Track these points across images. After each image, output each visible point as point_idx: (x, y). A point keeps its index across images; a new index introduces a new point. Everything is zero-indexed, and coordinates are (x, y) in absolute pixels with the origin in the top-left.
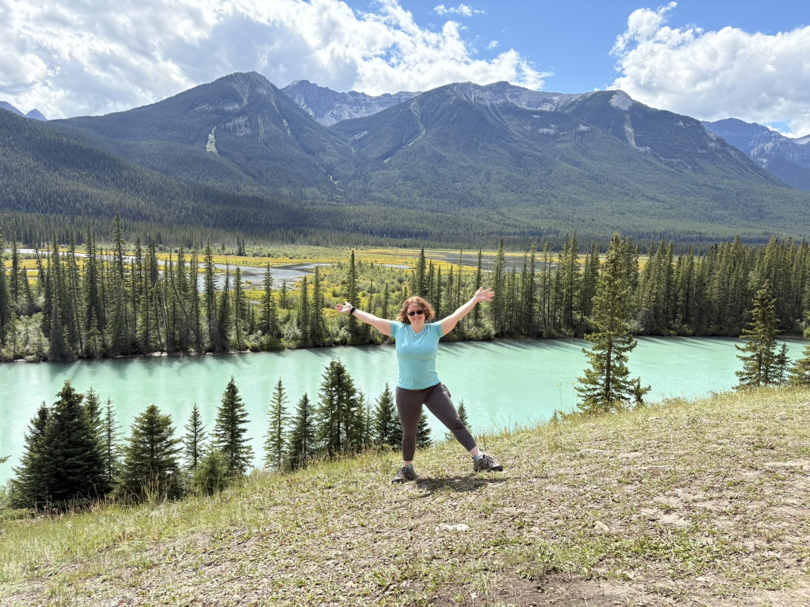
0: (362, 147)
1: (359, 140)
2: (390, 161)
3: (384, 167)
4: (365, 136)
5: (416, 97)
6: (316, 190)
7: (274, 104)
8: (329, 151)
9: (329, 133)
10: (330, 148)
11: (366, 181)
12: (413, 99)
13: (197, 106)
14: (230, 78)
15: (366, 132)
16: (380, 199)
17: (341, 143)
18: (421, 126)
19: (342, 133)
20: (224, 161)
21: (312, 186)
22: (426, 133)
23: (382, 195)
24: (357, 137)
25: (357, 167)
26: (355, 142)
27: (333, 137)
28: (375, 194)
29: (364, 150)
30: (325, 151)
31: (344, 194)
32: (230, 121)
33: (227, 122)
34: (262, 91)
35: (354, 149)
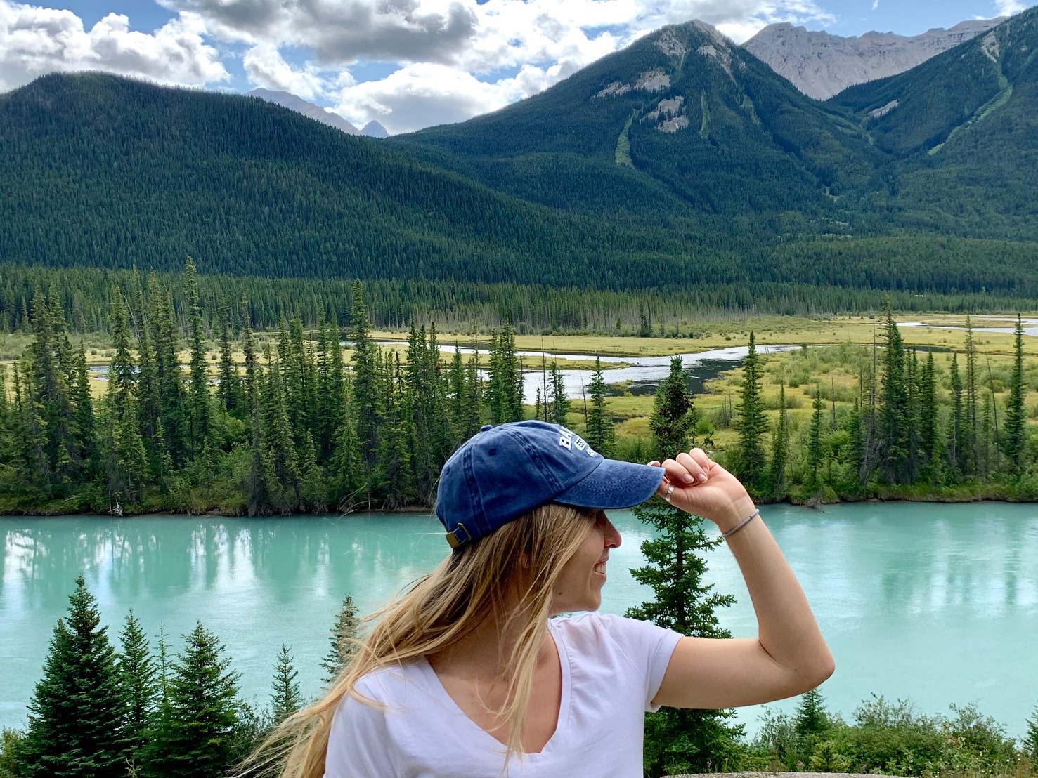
0: (887, 130)
1: (883, 118)
2: (941, 151)
3: (930, 164)
4: (894, 110)
5: (994, 29)
6: (799, 214)
7: (728, 70)
8: (824, 144)
9: (826, 110)
10: (826, 138)
11: (894, 193)
12: (987, 33)
13: (603, 88)
14: (656, 36)
15: (894, 104)
16: (920, 224)
17: (849, 127)
18: (1003, 81)
19: (851, 110)
20: (643, 177)
21: (792, 209)
22: (1014, 93)
23: (925, 216)
24: (877, 113)
25: (876, 167)
26: (873, 123)
27: (832, 117)
28: (910, 214)
29: (890, 135)
30: (818, 143)
31: (850, 219)
32: (653, 108)
33: (649, 111)
34: (710, 51)
35: (872, 135)
